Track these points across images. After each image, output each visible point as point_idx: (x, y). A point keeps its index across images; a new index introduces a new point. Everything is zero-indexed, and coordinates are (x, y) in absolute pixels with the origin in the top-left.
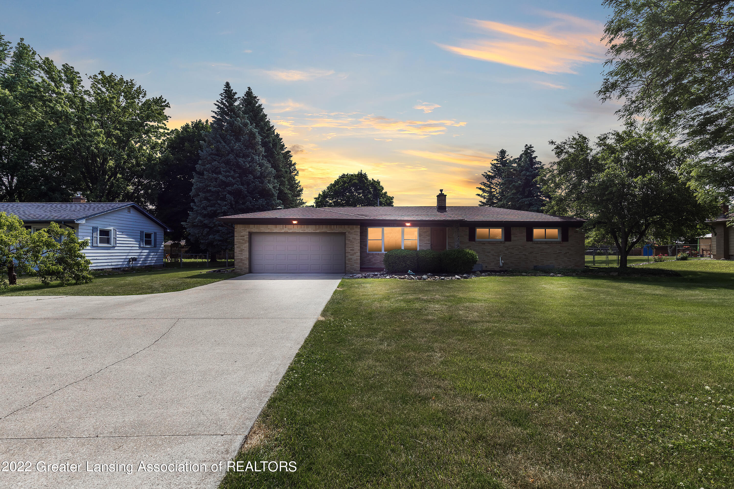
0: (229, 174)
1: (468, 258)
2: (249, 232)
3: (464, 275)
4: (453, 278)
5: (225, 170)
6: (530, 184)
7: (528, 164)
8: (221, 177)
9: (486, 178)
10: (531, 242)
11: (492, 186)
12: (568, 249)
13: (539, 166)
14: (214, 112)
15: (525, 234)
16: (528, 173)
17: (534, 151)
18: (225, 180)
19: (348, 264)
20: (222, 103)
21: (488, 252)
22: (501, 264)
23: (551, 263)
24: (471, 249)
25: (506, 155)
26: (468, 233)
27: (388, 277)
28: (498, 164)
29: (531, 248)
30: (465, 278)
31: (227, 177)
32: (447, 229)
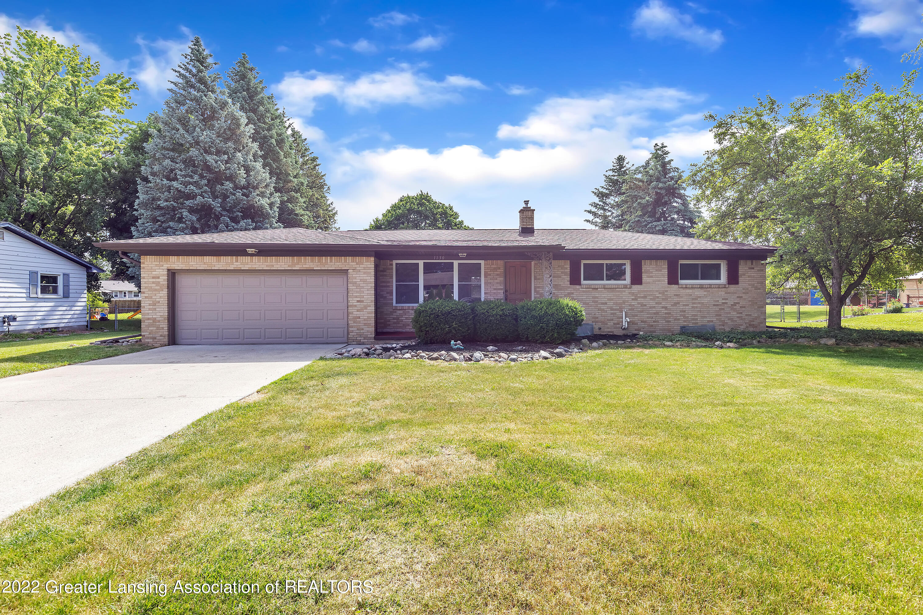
0: (191, 180)
1: (567, 315)
2: (169, 270)
3: (558, 350)
4: (536, 355)
5: (183, 173)
6: (663, 201)
7: (659, 172)
8: (175, 184)
9: (598, 196)
10: (676, 286)
11: (607, 208)
12: (738, 297)
13: (676, 174)
14: (173, 82)
15: (665, 272)
16: (661, 185)
17: (667, 153)
18: (182, 190)
19: (352, 327)
20: (187, 69)
21: (602, 304)
22: (625, 325)
23: (709, 321)
24: (573, 299)
25: (625, 163)
26: (568, 270)
27: (408, 355)
28: (614, 176)
29: (675, 295)
30: (560, 355)
31: (186, 184)
32: (533, 263)
